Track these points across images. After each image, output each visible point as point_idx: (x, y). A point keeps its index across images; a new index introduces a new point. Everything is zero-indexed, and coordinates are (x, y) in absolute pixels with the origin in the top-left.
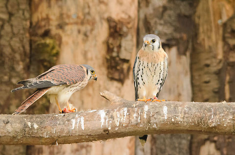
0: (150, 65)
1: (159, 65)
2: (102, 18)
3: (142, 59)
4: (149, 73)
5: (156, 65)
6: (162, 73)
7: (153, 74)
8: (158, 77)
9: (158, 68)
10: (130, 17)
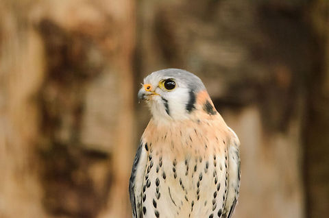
0: (181, 168)
1: (211, 166)
2: (23, 24)
3: (155, 149)
4: (179, 196)
5: (201, 167)
6: (221, 194)
7: (192, 197)
8: (210, 205)
9: (208, 179)
10: (109, 19)
